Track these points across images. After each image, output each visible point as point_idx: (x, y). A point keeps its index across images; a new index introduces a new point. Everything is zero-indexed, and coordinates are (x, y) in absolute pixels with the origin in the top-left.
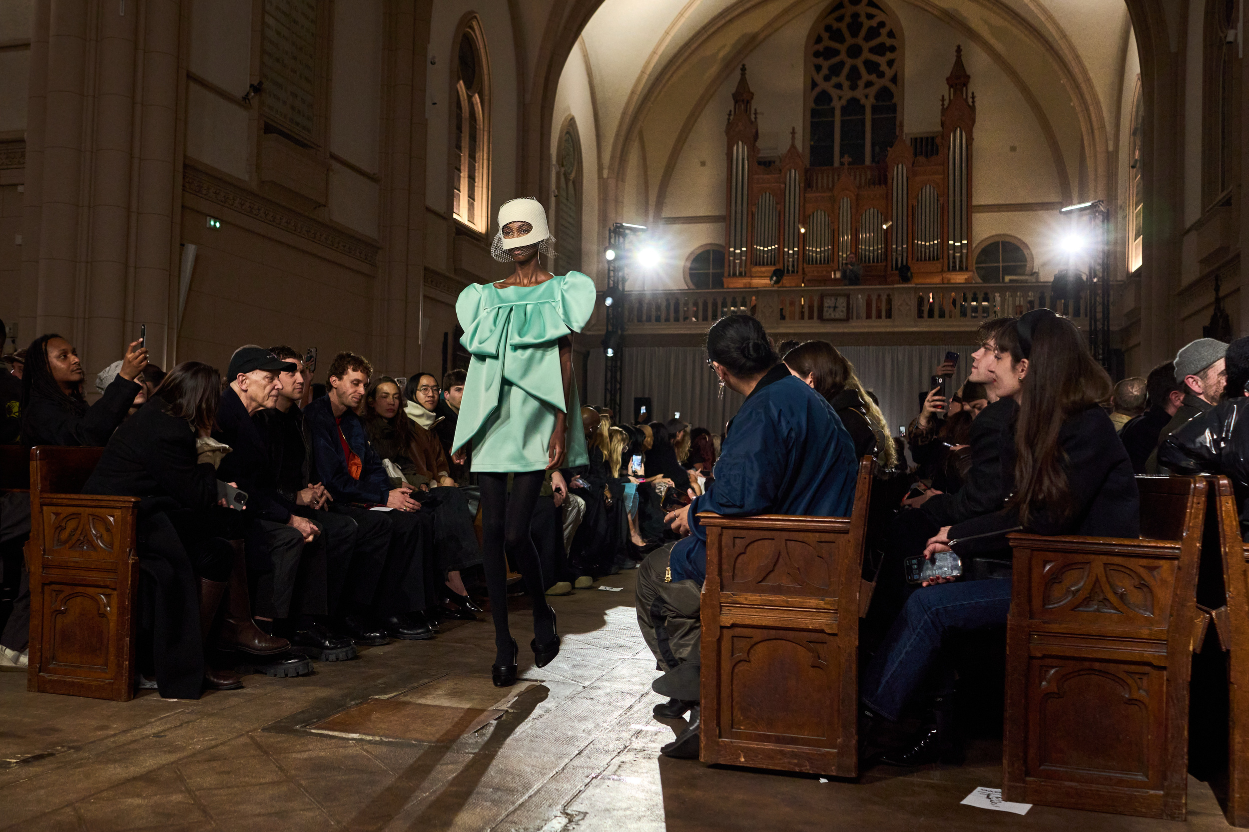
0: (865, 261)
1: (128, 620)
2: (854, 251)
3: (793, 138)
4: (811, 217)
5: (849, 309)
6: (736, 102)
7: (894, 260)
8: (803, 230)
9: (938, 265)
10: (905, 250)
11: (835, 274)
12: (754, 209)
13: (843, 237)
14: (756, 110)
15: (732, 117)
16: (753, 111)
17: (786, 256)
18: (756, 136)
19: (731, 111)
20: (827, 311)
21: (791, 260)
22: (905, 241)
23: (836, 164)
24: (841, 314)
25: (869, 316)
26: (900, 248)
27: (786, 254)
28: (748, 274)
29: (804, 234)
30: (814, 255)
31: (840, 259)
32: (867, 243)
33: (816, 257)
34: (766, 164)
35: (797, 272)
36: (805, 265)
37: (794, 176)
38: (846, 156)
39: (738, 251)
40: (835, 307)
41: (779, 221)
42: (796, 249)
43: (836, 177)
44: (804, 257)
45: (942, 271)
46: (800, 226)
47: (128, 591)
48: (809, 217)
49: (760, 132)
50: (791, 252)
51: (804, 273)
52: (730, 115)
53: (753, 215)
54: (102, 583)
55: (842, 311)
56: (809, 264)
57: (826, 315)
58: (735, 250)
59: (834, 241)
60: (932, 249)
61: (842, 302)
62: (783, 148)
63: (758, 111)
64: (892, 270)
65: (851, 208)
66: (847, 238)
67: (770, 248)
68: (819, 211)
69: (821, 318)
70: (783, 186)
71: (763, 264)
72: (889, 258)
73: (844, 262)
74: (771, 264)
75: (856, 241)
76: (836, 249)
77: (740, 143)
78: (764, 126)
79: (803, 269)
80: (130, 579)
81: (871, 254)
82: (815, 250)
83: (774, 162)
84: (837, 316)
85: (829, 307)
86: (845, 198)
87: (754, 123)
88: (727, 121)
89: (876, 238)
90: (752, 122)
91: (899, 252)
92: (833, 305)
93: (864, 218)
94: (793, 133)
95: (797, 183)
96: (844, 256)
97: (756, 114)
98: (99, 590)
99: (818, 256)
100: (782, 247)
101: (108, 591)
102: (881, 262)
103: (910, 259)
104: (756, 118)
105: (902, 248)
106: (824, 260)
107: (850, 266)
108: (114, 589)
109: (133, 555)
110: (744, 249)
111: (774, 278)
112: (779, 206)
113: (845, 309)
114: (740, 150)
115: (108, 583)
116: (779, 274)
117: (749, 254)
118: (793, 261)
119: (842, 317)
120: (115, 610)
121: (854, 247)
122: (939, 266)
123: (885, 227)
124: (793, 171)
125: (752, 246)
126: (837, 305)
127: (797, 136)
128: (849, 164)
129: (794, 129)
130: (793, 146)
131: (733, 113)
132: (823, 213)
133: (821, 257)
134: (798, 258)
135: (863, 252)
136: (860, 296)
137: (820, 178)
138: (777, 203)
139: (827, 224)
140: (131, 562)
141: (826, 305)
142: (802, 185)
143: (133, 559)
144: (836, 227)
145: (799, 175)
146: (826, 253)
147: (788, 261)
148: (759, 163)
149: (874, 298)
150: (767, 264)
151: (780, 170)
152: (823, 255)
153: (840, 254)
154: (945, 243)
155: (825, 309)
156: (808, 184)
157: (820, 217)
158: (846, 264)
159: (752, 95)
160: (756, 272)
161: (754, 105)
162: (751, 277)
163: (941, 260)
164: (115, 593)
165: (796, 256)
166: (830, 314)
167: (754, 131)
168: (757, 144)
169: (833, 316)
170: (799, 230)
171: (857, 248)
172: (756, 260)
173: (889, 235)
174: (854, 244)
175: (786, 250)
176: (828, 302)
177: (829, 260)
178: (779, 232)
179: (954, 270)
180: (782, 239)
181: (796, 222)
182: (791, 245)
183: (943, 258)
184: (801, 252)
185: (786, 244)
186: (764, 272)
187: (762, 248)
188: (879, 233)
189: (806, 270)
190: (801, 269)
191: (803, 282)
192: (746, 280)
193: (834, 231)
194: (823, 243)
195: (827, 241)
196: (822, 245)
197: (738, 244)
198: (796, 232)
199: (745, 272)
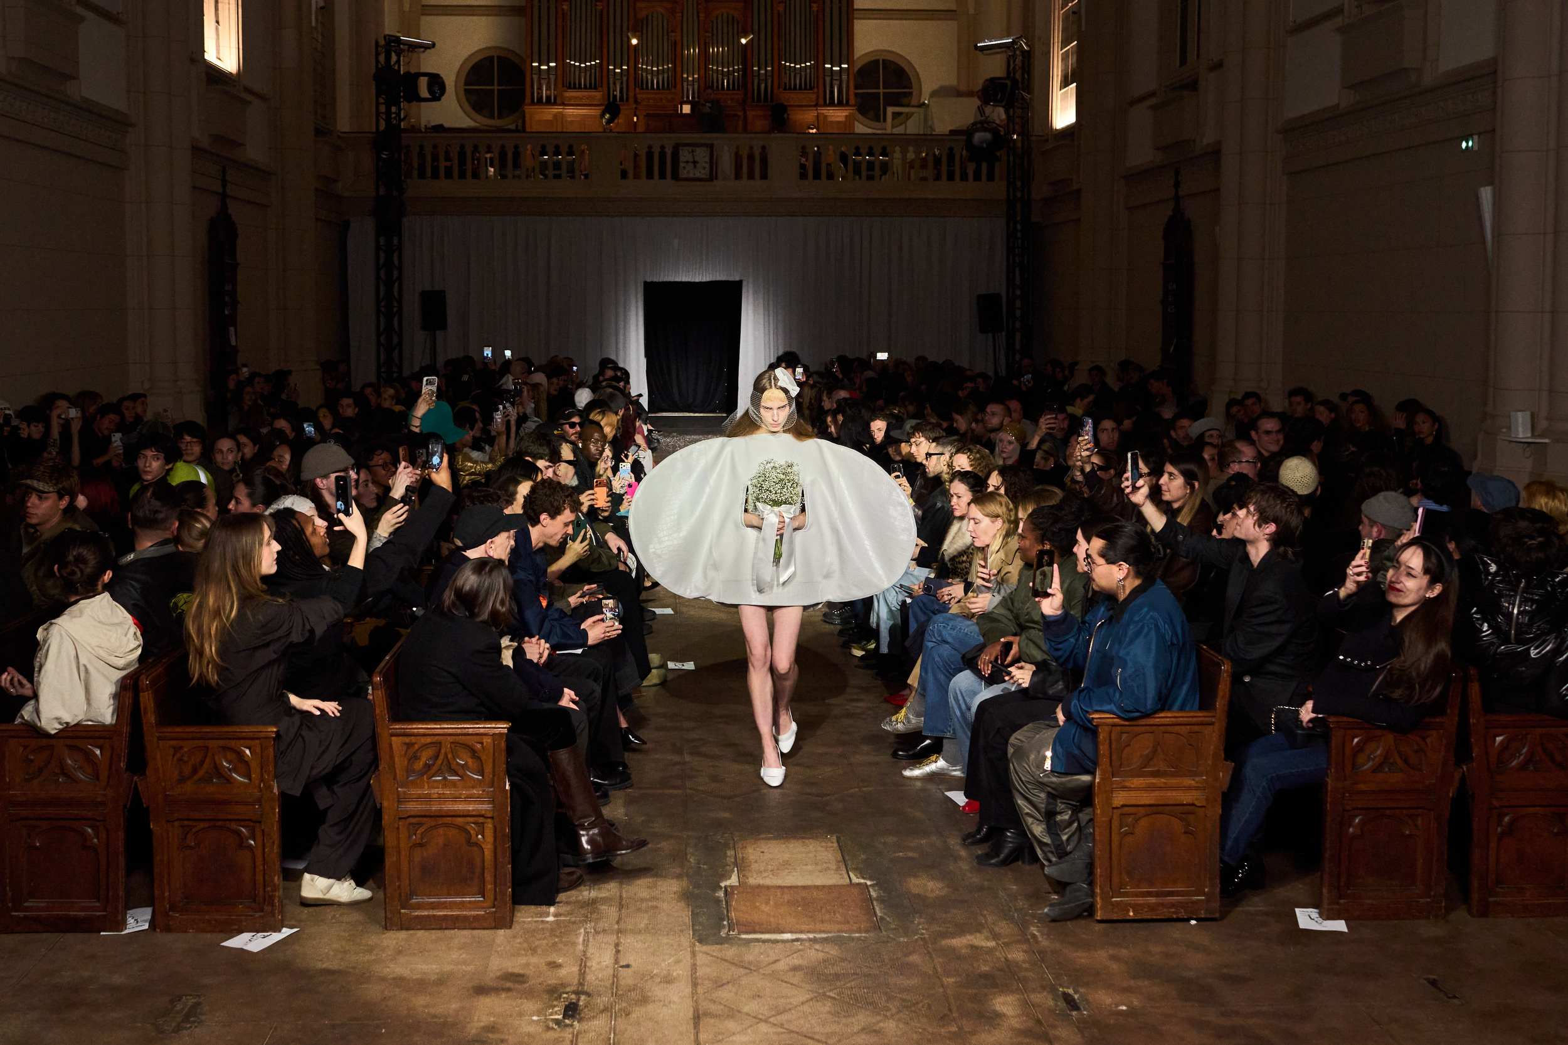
0: (717, 87)
2: (702, 71)
4: (645, 22)
5: (713, 163)
7: (756, 88)
8: (634, 42)
9: (811, 96)
10: (769, 74)
11: (681, 107)
13: (689, 50)
17: (611, 77)
20: (684, 168)
21: (619, 82)
22: (769, 62)
24: (702, 171)
25: (738, 176)
26: (762, 72)
27: (611, 73)
28: (558, 101)
29: (636, 46)
30: (650, 76)
31: (687, 85)
32: (720, 63)
33: (653, 81)
35: (627, 99)
36: (637, 89)
39: (544, 67)
40: (695, 162)
41: (601, 26)
42: (625, 67)
44: (635, 80)
45: (816, 105)
46: (630, 35)
48: (643, 21)
50: (618, 71)
51: (636, 101)
53: (563, 15)
55: (704, 168)
56: (643, 89)
57: (683, 174)
58: (540, 65)
59: (675, 56)
60: (803, 73)
61: (702, 155)
64: (753, 101)
66: (694, 51)
67: (588, 64)
68: (655, 15)
69: (675, 176)
71: (580, 87)
72: (749, 85)
74: (590, 88)
75: (705, 55)
76: (679, 69)
79: (634, 95)
81: (725, 79)
82: (651, 70)
84: (698, 175)
85: (687, 162)
89: (731, 54)
91: (763, 77)
92: (691, 160)
93: (715, 25)
96: (690, 79)
99: (655, 77)
100: (605, 63)
102: (738, 89)
103: (776, 86)
105: (766, 70)
106: (664, 85)
110: (552, 64)
111: (607, 116)
113: (707, 166)
116: (612, 108)
117: (560, 72)
118: (621, 84)
119: (704, 176)
121: (702, 66)
122: (814, 96)
123: (743, 41)
125: (563, 61)
126: (697, 159)
133: (659, 80)
134: (628, 80)
135: (715, 75)
136: (725, 148)
139: (666, 32)
141: (682, 159)
144: (679, 38)
146: (667, 75)
147: (614, 83)
149: (745, 152)
150: (585, 87)
152: (661, 77)
153: (685, 76)
154: (820, 66)
155: (682, 165)
157: (657, 24)
160: (570, 98)
162: (563, 104)
163: (815, 90)
165: (625, 78)
166: (688, 172)
169: (691, 175)
170: (629, 40)
171: (706, 66)
172: (567, 81)
173: (749, 53)
174: (702, 62)
175: (611, 67)
176: (685, 155)
177: (673, 83)
178: (601, 38)
179: (832, 104)
180: (605, 51)
181: (625, 28)
182: (618, 62)
183: (818, 87)
184: (632, 71)
185: (612, 60)
186: (581, 99)
187: (577, 64)
188: (736, 49)
189: (639, 96)
190: (631, 94)
191: (635, 115)
192: (556, 110)
193: (675, 42)
194: (660, 59)
195: (665, 57)
196: (660, 62)
197: (544, 57)
198: (625, 39)
199: (555, 97)
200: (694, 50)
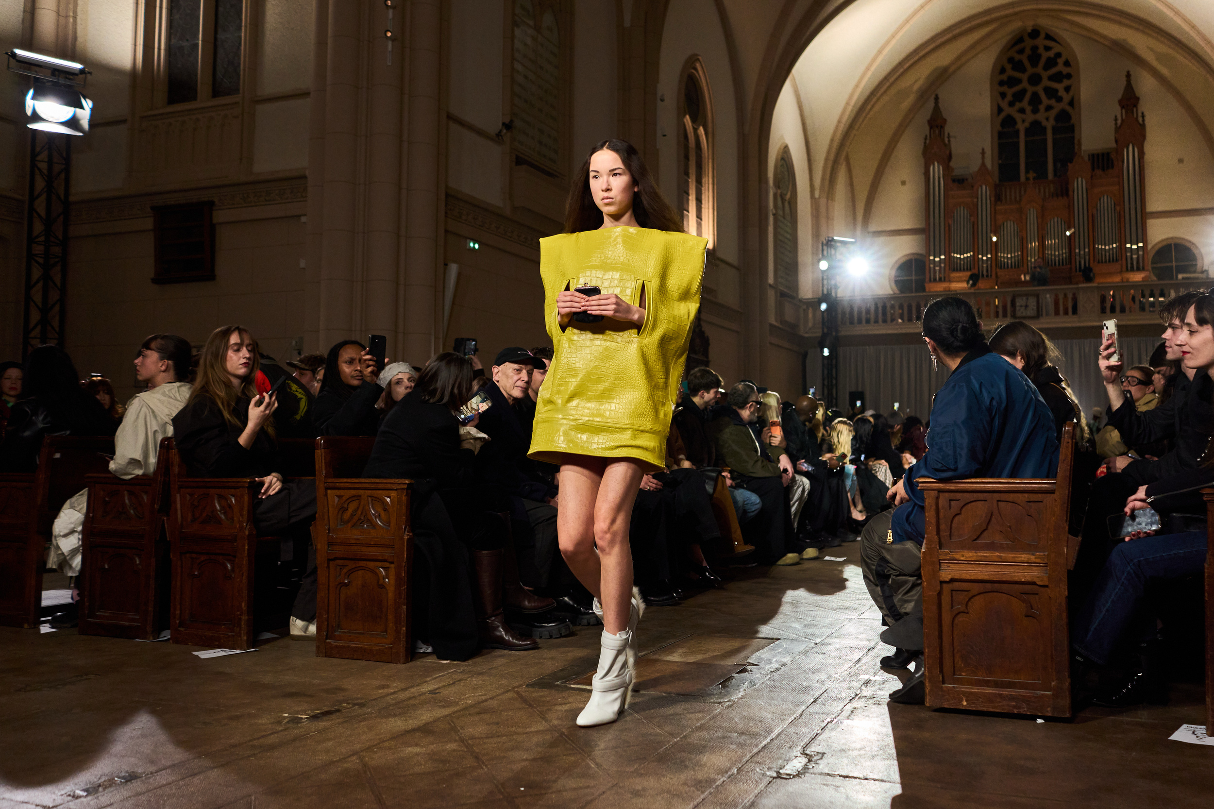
0: (1052, 265)
1: (404, 589)
2: (1041, 256)
3: (983, 158)
4: (1002, 228)
5: (1038, 307)
6: (931, 128)
7: (1078, 263)
8: (994, 239)
10: (1086, 254)
11: (1025, 277)
12: (950, 222)
13: (1031, 244)
14: (949, 134)
15: (928, 141)
16: (946, 134)
17: (980, 263)
18: (950, 157)
19: (926, 136)
20: (1019, 310)
21: (985, 265)
22: (1087, 246)
23: (1023, 178)
24: (1032, 312)
25: (1057, 313)
26: (1082, 252)
27: (980, 260)
28: (947, 279)
29: (996, 242)
30: (1006, 260)
31: (1029, 264)
32: (1053, 249)
33: (1008, 263)
34: (960, 181)
35: (991, 276)
36: (998, 270)
37: (985, 191)
38: (1031, 172)
39: (937, 259)
40: (1026, 306)
41: (974, 232)
42: (989, 256)
43: (1023, 192)
44: (996, 263)
45: (1120, 272)
46: (992, 235)
47: (404, 564)
48: (1000, 227)
49: (953, 153)
50: (985, 258)
51: (997, 277)
52: (926, 139)
53: (949, 226)
54: (380, 558)
55: (1033, 309)
56: (1001, 268)
58: (934, 259)
59: (1023, 247)
60: (1111, 252)
61: (1032, 301)
62: (975, 167)
63: (951, 134)
64: (1076, 271)
65: (1037, 218)
67: (965, 255)
68: (1009, 222)
70: (975, 200)
71: (961, 270)
72: (1073, 261)
73: (1033, 266)
74: (967, 269)
75: (1042, 247)
76: (1025, 255)
77: (936, 164)
78: (957, 148)
79: (996, 273)
80: (405, 553)
81: (1057, 259)
82: (1006, 256)
83: (967, 179)
84: (1029, 314)
85: (1021, 306)
86: (1032, 210)
87: (948, 146)
88: (923, 144)
89: (1060, 244)
90: (945, 145)
91: (1082, 256)
92: (1025, 304)
93: (1049, 225)
94: (983, 153)
95: (988, 197)
96: (1033, 260)
97: (949, 137)
98: (379, 564)
99: (1009, 262)
100: (976, 254)
101: (387, 565)
102: (1066, 265)
103: (1092, 261)
104: (949, 141)
106: (1015, 266)
107: (1038, 270)
108: (392, 563)
109: (408, 532)
110: (943, 257)
111: (971, 282)
112: (972, 218)
113: (1035, 308)
114: (936, 170)
115: (386, 557)
116: (974, 278)
117: (947, 261)
118: (987, 267)
119: (1033, 315)
120: (393, 582)
121: (1041, 253)
122: (1119, 266)
123: (1068, 233)
124: (984, 187)
125: (949, 254)
126: (1028, 304)
127: (986, 156)
128: (1034, 179)
129: (983, 150)
130: (983, 164)
131: (928, 137)
132: (1012, 223)
133: (1011, 263)
134: (991, 264)
135: (1050, 257)
136: (1048, 296)
137: (1008, 194)
138: (970, 216)
139: (1016, 232)
140: (406, 537)
141: (1018, 304)
142: (993, 199)
143: (408, 535)
144: (1024, 235)
145: (990, 190)
146: (1016, 259)
147: (983, 267)
148: (954, 181)
149: (1061, 297)
151: (973, 187)
152: (1013, 260)
153: (1029, 259)
154: (1123, 246)
155: (1018, 308)
156: (998, 198)
157: (1010, 227)
158: (1035, 267)
159: (945, 120)
160: (954, 277)
161: (947, 129)
162: (950, 281)
163: (1120, 262)
164: (392, 566)
165: (989, 262)
166: (1022, 313)
167: (948, 152)
168: (952, 164)
170: (991, 239)
171: (1043, 253)
172: (951, 266)
173: (1072, 241)
174: (1041, 250)
175: (980, 256)
176: (1020, 302)
177: (1019, 265)
178: (974, 241)
179: (1132, 270)
180: (976, 246)
181: (989, 231)
182: (985, 252)
183: (1122, 260)
184: (994, 258)
185: (980, 252)
186: (961, 277)
187: (958, 256)
188: (1064, 239)
189: (999, 274)
190: (994, 273)
191: (997, 285)
192: (944, 285)
193: (1022, 238)
194: (1013, 250)
195: (1016, 248)
196: (1013, 252)
197: (938, 254)
198: (989, 240)
199: (945, 278)
200: (1035, 244)
